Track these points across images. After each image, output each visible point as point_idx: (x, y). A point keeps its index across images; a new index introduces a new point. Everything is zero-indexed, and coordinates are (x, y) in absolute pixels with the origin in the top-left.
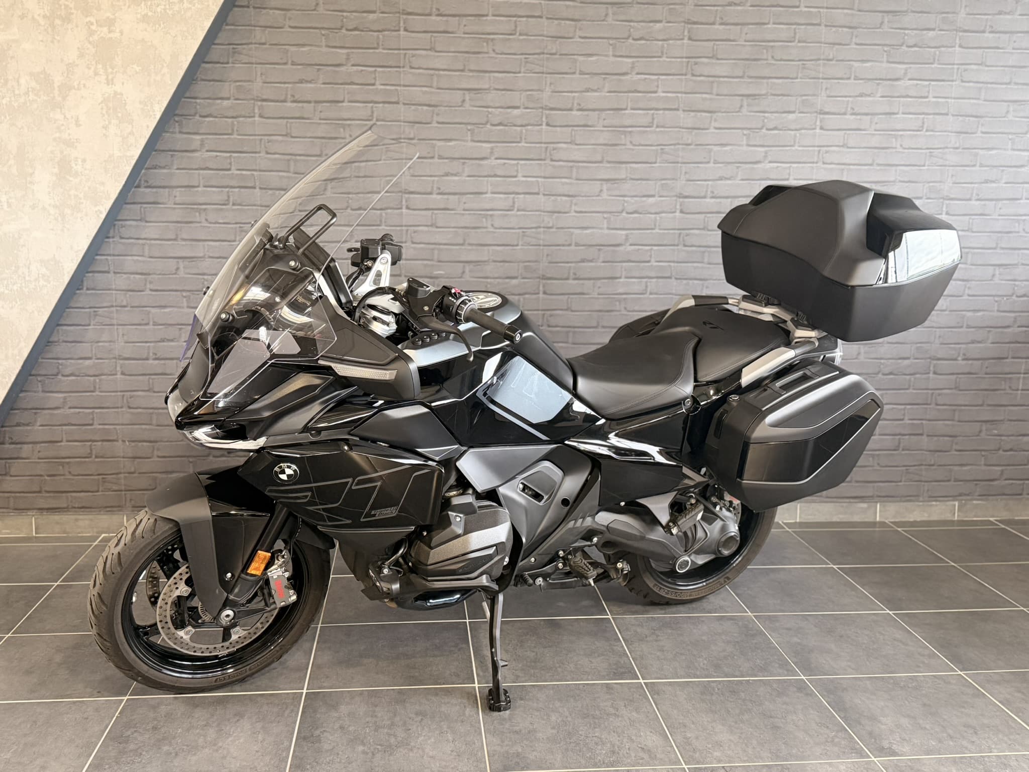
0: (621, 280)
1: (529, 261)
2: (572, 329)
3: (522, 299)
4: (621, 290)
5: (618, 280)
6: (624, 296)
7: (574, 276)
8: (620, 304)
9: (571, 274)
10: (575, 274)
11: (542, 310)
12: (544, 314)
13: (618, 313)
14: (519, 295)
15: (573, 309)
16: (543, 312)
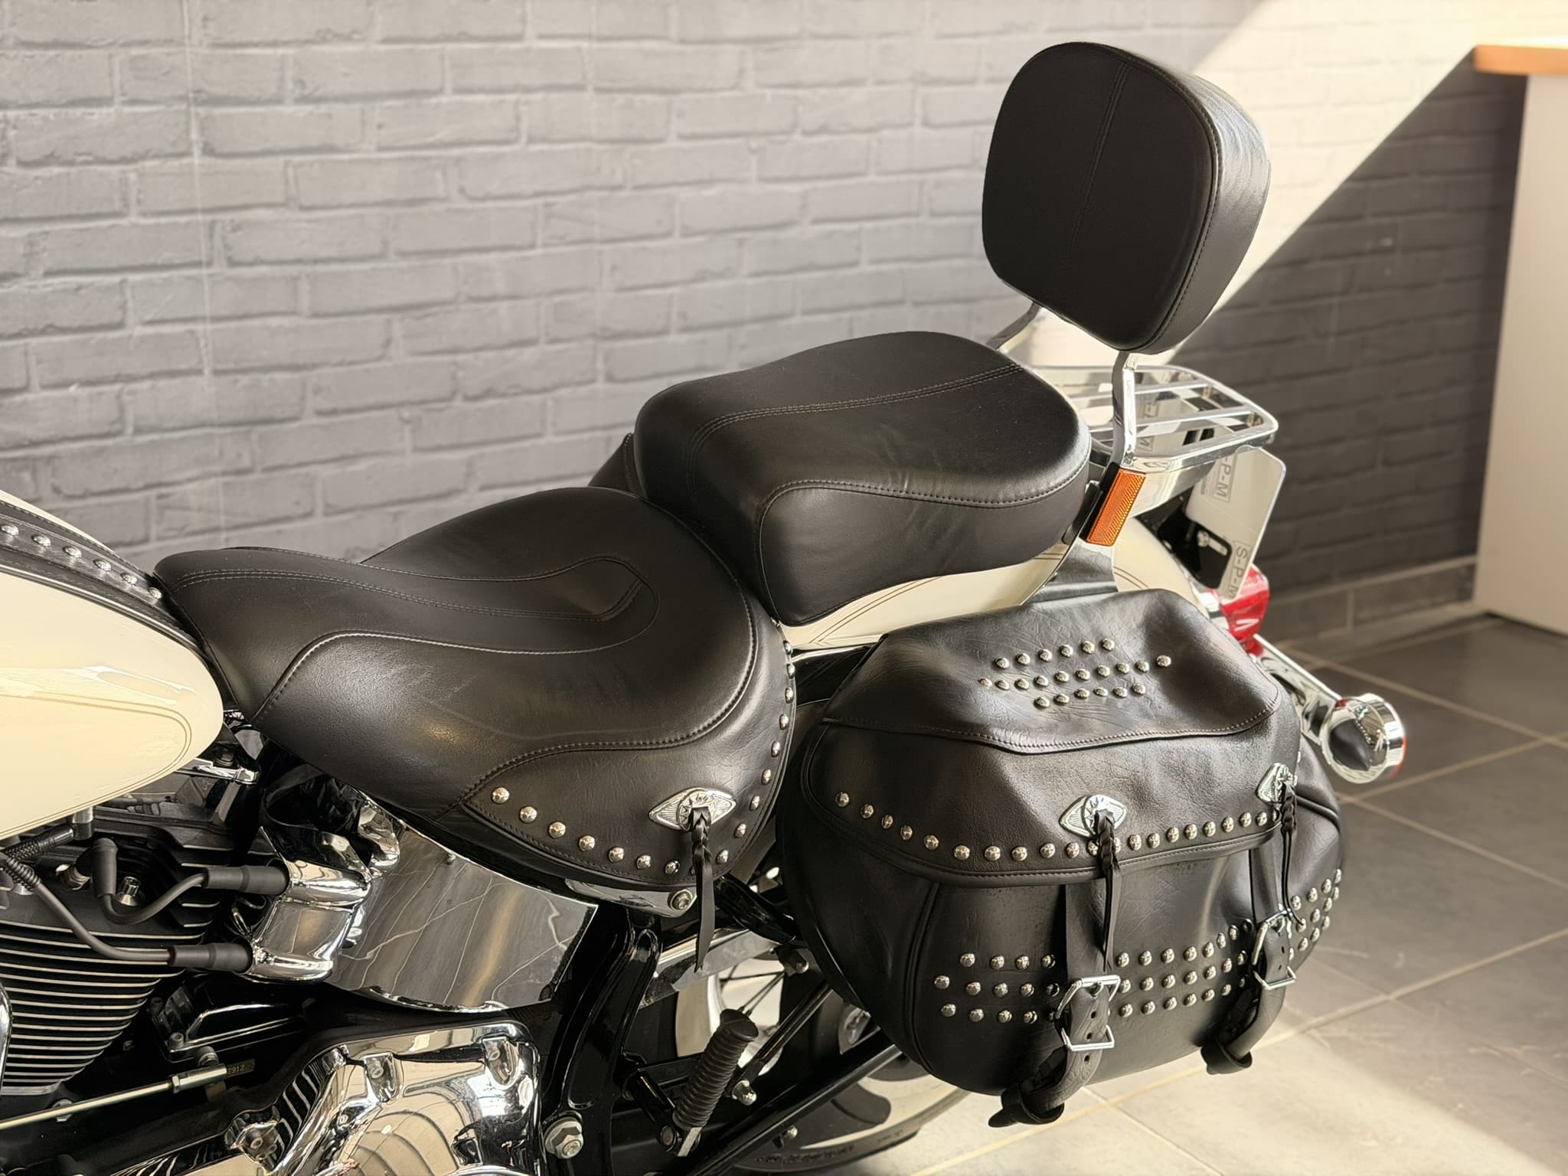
0: (444, 99)
1: (144, 43)
2: (308, 269)
3: (133, 177)
4: (444, 134)
5: (434, 100)
6: (456, 152)
7: (298, 92)
8: (444, 174)
9: (290, 85)
10: (301, 83)
11: (205, 211)
12: (212, 225)
13: (439, 207)
14: (124, 160)
15: (306, 203)
16: (209, 217)
